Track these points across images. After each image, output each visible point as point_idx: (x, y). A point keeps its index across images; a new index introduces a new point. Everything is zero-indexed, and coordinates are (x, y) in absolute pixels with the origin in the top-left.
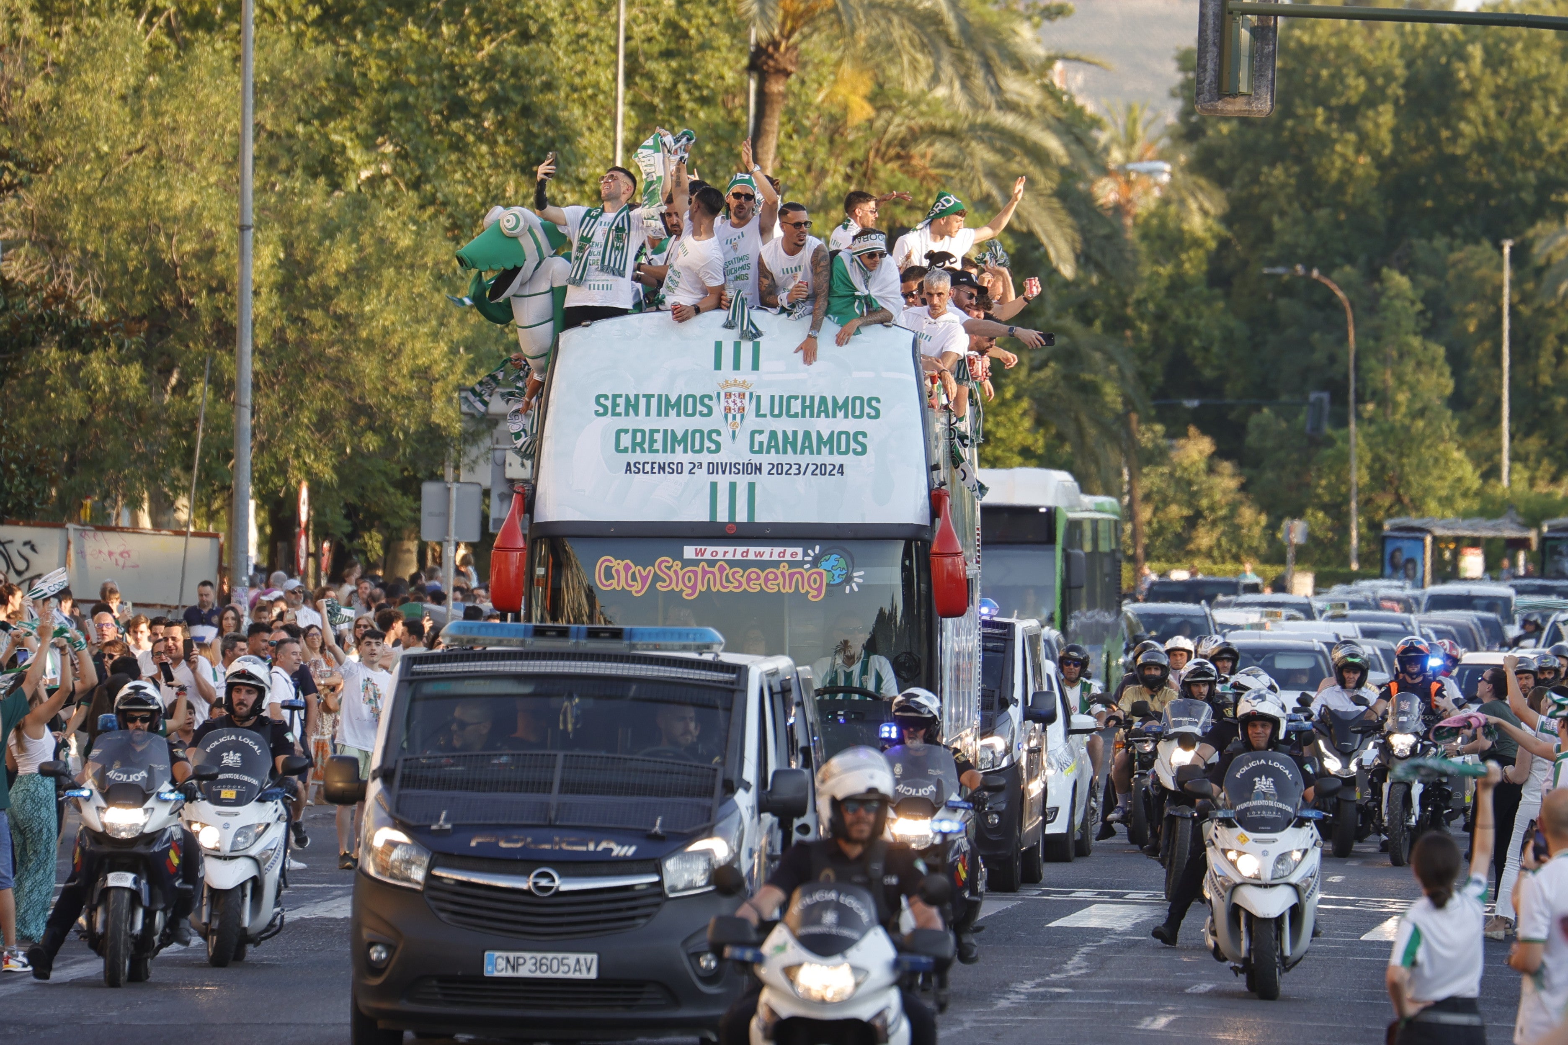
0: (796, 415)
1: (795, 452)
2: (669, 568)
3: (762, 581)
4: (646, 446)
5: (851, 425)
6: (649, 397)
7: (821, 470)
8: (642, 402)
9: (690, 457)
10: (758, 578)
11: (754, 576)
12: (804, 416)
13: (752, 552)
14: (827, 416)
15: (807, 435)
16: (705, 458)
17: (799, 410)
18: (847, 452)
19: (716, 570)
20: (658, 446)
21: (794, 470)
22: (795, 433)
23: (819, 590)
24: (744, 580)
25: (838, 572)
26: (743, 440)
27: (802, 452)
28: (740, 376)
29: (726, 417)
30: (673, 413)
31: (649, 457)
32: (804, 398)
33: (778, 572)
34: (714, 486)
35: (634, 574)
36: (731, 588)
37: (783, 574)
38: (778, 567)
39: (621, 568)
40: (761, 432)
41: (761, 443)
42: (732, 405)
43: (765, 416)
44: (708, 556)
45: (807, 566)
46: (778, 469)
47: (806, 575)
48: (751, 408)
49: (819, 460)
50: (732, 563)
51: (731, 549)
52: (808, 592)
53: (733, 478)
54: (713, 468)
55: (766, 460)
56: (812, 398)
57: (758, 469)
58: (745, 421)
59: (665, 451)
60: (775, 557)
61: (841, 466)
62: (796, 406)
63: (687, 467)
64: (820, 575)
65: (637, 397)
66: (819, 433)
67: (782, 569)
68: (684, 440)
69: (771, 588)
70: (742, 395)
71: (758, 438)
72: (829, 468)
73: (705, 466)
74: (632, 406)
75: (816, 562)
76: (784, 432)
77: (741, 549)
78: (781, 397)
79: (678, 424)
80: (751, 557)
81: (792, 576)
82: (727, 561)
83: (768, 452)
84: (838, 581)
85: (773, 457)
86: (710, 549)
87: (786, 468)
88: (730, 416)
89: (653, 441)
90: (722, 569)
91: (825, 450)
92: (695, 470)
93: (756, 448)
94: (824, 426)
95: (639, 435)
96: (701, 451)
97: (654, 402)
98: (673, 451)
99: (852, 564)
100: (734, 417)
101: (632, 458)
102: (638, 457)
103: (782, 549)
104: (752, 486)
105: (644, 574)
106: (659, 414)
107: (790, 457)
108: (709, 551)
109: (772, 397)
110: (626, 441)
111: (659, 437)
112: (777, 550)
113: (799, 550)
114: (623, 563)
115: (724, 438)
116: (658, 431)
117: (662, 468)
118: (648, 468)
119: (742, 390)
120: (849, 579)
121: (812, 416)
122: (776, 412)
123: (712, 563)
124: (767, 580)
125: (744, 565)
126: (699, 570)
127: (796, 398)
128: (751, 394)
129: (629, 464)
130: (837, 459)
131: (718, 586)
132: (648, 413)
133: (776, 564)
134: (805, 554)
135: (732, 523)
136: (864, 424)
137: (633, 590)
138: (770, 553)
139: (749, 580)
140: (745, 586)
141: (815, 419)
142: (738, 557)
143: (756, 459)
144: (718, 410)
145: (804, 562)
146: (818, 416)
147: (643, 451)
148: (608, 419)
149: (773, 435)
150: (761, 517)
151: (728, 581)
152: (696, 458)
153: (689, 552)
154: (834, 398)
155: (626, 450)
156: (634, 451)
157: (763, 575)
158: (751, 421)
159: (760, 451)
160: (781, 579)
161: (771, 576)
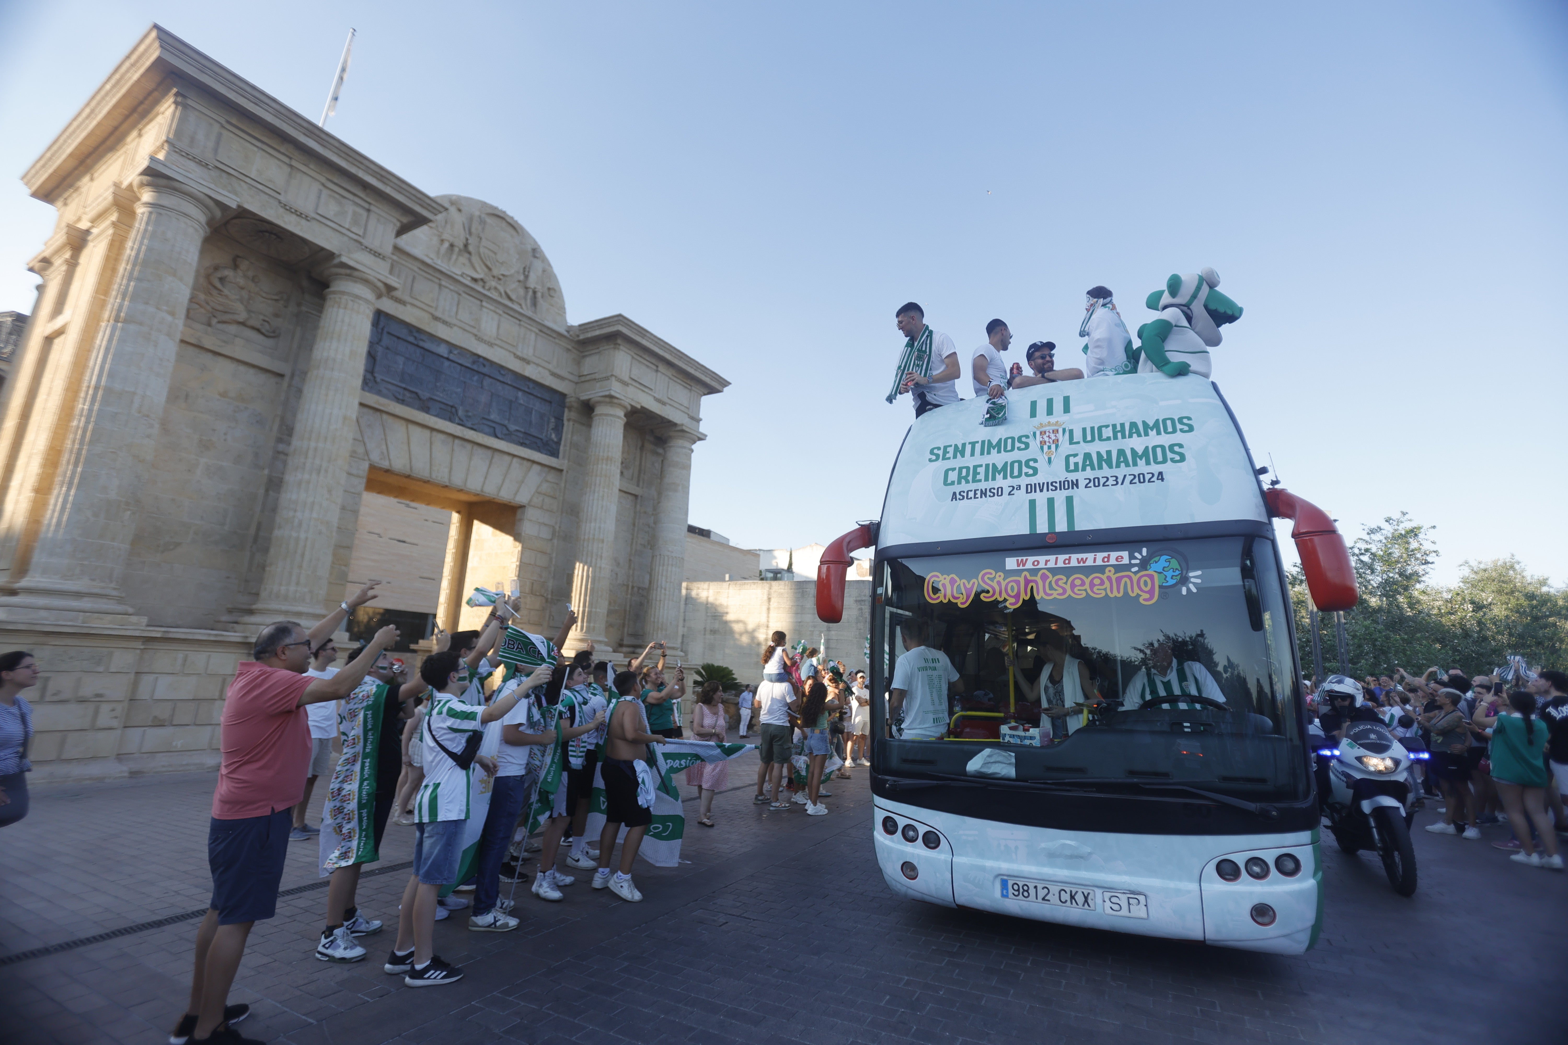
0: (1108, 439)
1: (1110, 467)
2: (992, 579)
3: (1087, 586)
4: (970, 478)
5: (1165, 440)
6: (973, 444)
7: (1140, 478)
8: (968, 448)
9: (1010, 481)
10: (1083, 584)
11: (1078, 582)
12: (1115, 438)
13: (1075, 559)
14: (1139, 435)
15: (1121, 452)
16: (1024, 481)
17: (1111, 435)
18: (1165, 461)
19: (1038, 578)
20: (981, 476)
21: (1111, 481)
22: (1109, 453)
23: (1151, 592)
24: (1068, 587)
25: (1169, 574)
26: (1059, 464)
27: (1118, 466)
28: (1052, 419)
29: (1042, 448)
30: (994, 452)
31: (972, 486)
32: (1114, 426)
33: (1104, 577)
34: (1032, 503)
35: (959, 586)
36: (1055, 595)
37: (1109, 578)
38: (1103, 573)
39: (947, 582)
40: (1075, 455)
41: (1076, 464)
42: (1047, 439)
43: (1078, 443)
44: (1029, 565)
45: (1135, 569)
46: (1095, 482)
47: (1135, 578)
48: (1064, 440)
49: (1136, 471)
50: (1054, 571)
51: (1052, 558)
52: (1138, 596)
53: (1051, 494)
54: (1030, 489)
55: (1081, 476)
56: (1122, 425)
57: (1075, 484)
58: (1059, 449)
59: (986, 479)
60: (1099, 562)
61: (1160, 473)
62: (1108, 432)
63: (1006, 490)
64: (1151, 577)
65: (964, 445)
66: (1132, 450)
67: (1107, 574)
68: (1005, 470)
69: (1099, 593)
70: (1055, 432)
71: (1072, 460)
72: (1148, 477)
73: (1023, 488)
74: (959, 451)
75: (1144, 564)
76: (1098, 453)
77: (1062, 558)
78: (1092, 429)
79: (998, 459)
80: (1073, 563)
81: (1119, 580)
82: (1048, 569)
83: (1084, 469)
84: (1171, 582)
85: (1089, 473)
86: (1031, 559)
87: (1102, 481)
88: (1046, 447)
89: (976, 473)
90: (1044, 578)
91: (1141, 463)
92: (1015, 491)
93: (1072, 467)
94: (1138, 443)
95: (964, 471)
96: (1020, 475)
97: (978, 447)
98: (994, 479)
99: (1186, 565)
100: (1049, 447)
101: (957, 488)
102: (964, 487)
103: (1106, 554)
104: (1069, 500)
105: (969, 586)
106: (982, 453)
107: (1106, 471)
108: (1030, 561)
109: (1084, 430)
110: (953, 476)
111: (981, 470)
112: (1100, 556)
113: (1125, 554)
114: (948, 578)
115: (1042, 465)
116: (981, 466)
117: (984, 493)
118: (971, 494)
119: (1055, 428)
120: (1184, 580)
121: (1124, 437)
122: (1089, 438)
123: (1034, 572)
124: (1092, 585)
125: (1068, 571)
126: (1022, 580)
127: (1107, 426)
128: (1064, 430)
129: (955, 494)
130: (1155, 468)
131: (1042, 594)
132: (972, 454)
133: (1101, 569)
134: (1132, 557)
135: (1052, 533)
136: (1178, 438)
137: (959, 602)
138: (1093, 558)
139: (1073, 586)
140: (1069, 592)
141: (1127, 440)
142: (1060, 564)
143: (1072, 477)
144: (1034, 445)
145: (1130, 566)
146: (1130, 436)
147: (967, 482)
148: (940, 462)
149: (1087, 456)
150: (1081, 525)
151: (1051, 588)
152: (1015, 482)
153: (1011, 563)
154: (1144, 423)
155: (953, 483)
156: (959, 483)
157: (1087, 581)
158: (1065, 448)
159: (1076, 469)
160: (1107, 584)
161: (1097, 581)
